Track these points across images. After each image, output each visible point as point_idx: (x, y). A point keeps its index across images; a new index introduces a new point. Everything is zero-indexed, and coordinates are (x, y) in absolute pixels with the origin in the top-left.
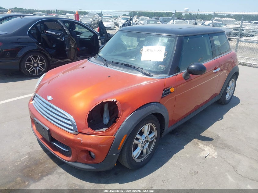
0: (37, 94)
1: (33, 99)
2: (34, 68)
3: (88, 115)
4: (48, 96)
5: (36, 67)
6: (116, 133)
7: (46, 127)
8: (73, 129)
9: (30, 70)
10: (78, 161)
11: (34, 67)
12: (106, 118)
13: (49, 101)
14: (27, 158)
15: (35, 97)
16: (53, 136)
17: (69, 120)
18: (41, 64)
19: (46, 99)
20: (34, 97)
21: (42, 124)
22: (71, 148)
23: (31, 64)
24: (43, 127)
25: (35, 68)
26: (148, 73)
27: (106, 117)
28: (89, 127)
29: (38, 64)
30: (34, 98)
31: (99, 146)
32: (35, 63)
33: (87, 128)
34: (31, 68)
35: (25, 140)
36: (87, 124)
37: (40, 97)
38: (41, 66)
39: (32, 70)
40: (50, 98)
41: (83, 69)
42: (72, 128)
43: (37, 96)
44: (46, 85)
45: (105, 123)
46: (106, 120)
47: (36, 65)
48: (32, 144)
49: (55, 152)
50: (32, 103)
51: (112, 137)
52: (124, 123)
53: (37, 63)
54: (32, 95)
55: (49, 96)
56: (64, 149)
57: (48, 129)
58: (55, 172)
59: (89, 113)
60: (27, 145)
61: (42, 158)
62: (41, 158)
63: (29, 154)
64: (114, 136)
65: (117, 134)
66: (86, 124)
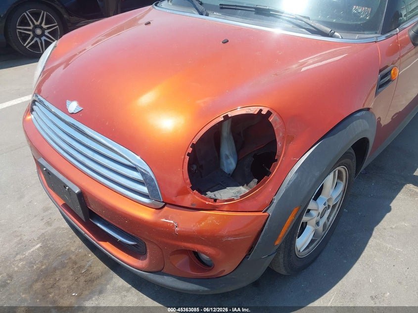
0: (39, 97)
1: (32, 110)
2: (36, 39)
3: (189, 154)
4: (68, 102)
5: (39, 37)
6: (271, 202)
7: (70, 185)
8: (148, 192)
9: (29, 43)
10: (164, 271)
11: (36, 35)
12: (227, 157)
13: (72, 115)
14: (38, 249)
15: (35, 105)
16: (92, 207)
17: (134, 169)
18: (48, 28)
19: (65, 110)
20: (34, 102)
21: (61, 177)
22: (147, 243)
23: (29, 30)
24: (65, 186)
25: (38, 39)
26: (328, 30)
27: (227, 153)
28: (193, 188)
29: (43, 30)
30: (34, 107)
31: (224, 240)
32: (36, 27)
33: (189, 193)
34: (30, 38)
35: (30, 202)
36: (189, 181)
37: (47, 103)
38: (49, 33)
39: (33, 42)
40: (73, 107)
41: (148, 26)
42: (144, 189)
43: (41, 102)
44: (60, 71)
45: (226, 170)
46: (229, 161)
47: (39, 32)
48: (46, 213)
49: (102, 243)
50: (31, 120)
51: (261, 214)
52: (291, 175)
53: (41, 28)
54: (29, 98)
55: (72, 100)
56: (126, 239)
57: (77, 191)
58: (108, 286)
59: (190, 150)
60: (35, 216)
61: (76, 249)
62: (73, 249)
63: (43, 238)
64: (265, 212)
65: (273, 206)
66: (184, 180)
